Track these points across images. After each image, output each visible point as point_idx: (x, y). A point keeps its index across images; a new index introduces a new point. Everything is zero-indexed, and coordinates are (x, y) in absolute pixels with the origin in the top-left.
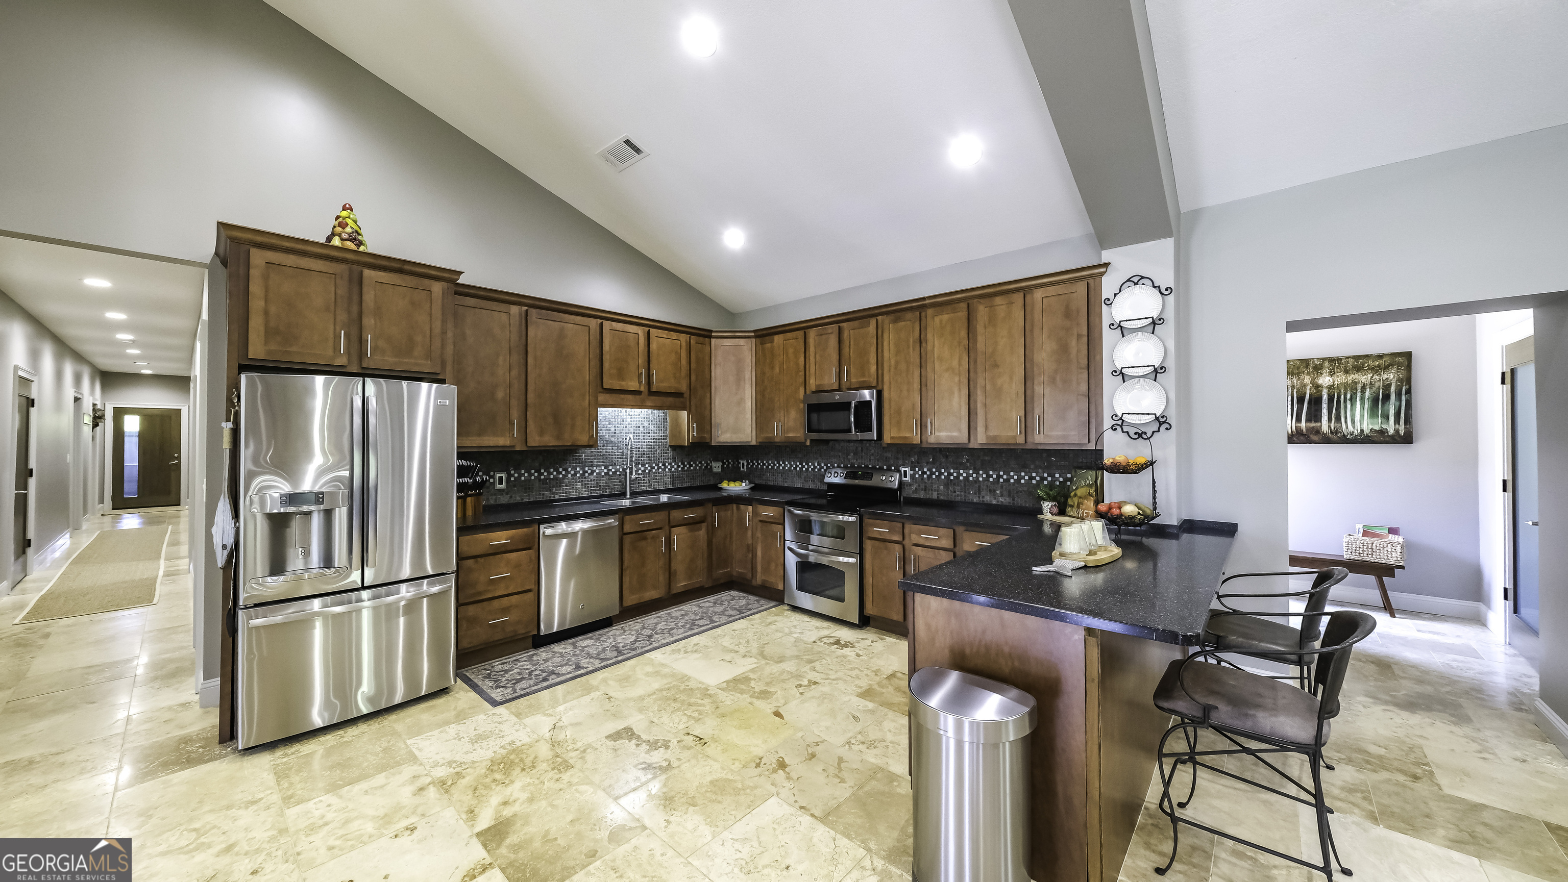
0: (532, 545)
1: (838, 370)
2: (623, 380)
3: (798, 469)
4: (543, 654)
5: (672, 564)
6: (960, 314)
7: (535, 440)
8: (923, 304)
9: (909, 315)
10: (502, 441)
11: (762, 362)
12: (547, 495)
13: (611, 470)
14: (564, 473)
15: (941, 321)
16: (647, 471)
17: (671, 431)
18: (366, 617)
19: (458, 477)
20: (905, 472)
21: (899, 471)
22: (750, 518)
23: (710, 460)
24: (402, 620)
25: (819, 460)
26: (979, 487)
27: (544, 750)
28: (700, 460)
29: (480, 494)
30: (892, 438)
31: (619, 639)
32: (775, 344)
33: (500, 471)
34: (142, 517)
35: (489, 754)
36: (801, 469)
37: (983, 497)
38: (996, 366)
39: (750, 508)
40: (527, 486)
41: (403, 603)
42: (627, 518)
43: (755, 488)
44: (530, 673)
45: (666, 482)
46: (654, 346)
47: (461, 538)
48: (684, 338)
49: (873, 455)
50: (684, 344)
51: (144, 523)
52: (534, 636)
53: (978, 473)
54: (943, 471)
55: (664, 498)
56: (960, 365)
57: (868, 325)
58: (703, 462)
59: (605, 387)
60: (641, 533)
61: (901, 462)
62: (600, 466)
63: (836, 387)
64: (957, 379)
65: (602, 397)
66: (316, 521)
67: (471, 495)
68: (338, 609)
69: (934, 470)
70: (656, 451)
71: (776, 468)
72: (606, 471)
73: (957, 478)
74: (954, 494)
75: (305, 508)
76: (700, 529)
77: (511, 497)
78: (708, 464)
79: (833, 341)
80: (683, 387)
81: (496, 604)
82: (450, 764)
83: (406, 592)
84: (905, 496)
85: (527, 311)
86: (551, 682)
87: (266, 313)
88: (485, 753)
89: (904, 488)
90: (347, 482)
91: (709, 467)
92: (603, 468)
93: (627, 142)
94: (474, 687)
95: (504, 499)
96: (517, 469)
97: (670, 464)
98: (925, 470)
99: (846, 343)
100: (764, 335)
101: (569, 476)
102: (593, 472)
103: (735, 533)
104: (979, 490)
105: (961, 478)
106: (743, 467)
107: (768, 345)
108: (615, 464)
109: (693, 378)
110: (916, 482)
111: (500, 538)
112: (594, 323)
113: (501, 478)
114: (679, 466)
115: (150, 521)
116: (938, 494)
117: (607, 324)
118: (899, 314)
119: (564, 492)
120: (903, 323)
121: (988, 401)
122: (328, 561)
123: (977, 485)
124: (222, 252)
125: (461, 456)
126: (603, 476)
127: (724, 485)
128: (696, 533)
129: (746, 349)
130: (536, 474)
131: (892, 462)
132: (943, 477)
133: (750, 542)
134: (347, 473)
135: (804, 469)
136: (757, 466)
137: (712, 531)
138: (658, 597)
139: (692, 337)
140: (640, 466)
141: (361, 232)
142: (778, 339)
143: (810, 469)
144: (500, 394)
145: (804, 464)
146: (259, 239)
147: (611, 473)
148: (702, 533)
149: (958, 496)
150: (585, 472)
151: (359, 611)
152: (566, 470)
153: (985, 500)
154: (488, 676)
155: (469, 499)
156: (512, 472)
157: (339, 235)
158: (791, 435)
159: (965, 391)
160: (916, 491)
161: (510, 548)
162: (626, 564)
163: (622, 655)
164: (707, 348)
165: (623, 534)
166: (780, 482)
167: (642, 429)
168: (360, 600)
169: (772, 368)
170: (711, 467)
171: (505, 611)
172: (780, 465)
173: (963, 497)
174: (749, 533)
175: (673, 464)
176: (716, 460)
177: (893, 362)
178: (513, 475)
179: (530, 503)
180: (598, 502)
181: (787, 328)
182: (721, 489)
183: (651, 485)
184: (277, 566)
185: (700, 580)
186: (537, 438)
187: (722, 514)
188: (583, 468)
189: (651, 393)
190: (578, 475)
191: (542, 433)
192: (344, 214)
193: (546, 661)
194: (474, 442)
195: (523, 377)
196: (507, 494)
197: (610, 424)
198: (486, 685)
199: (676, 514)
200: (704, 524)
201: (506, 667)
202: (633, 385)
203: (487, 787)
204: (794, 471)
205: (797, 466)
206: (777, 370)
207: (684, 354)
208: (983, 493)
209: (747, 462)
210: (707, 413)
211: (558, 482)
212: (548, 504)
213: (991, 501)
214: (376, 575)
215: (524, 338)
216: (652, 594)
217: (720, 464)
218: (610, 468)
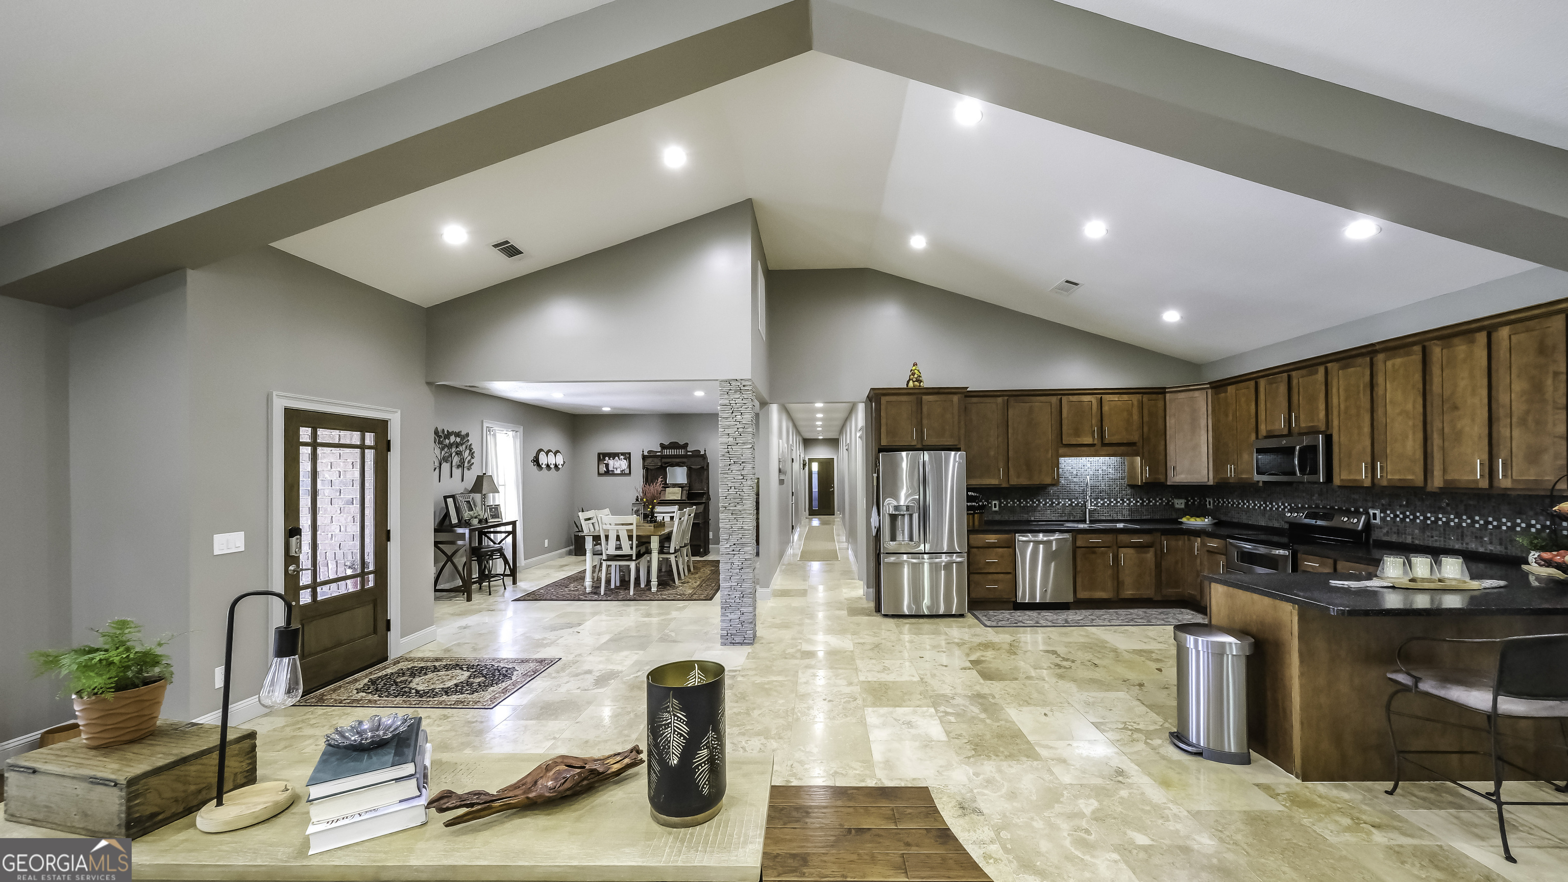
0: (1011, 545)
1: (1287, 416)
2: (1079, 437)
3: (1262, 508)
4: (1018, 613)
5: (1120, 576)
6: (1413, 357)
7: (1014, 481)
8: (1373, 350)
9: (1359, 360)
10: (994, 482)
11: (1218, 411)
12: (1025, 517)
13: (1074, 502)
14: (1037, 502)
15: (1393, 365)
16: (1106, 504)
17: (1128, 472)
18: (926, 567)
19: (967, 502)
20: (1375, 515)
21: (1368, 513)
22: (1199, 548)
23: (1172, 497)
24: (943, 572)
25: (1283, 500)
26: (1462, 532)
27: (1007, 647)
28: (1160, 497)
29: (983, 513)
30: (1342, 480)
31: (1070, 617)
32: (1228, 394)
33: (995, 500)
34: (819, 520)
35: (980, 641)
36: (1265, 508)
37: (1467, 544)
38: (1455, 408)
39: (1199, 540)
40: (1012, 510)
41: (943, 564)
42: (1080, 536)
43: (1219, 524)
44: (1008, 619)
45: (1126, 515)
46: (1106, 408)
47: (971, 536)
48: (1135, 399)
49: (1339, 496)
50: (1136, 403)
51: (820, 524)
52: (1014, 601)
53: (1460, 518)
54: (1418, 514)
55: (1120, 525)
56: (1414, 407)
57: (1317, 372)
58: (1164, 499)
59: (1064, 443)
60: (1092, 549)
61: (1370, 504)
62: (1065, 499)
63: (1286, 432)
64: (1411, 423)
65: (1061, 451)
66: (907, 518)
67: (977, 513)
68: (914, 561)
69: (1408, 513)
70: (1115, 488)
71: (1240, 506)
72: (1069, 503)
73: (1435, 522)
74: (1431, 539)
75: (902, 513)
76: (1147, 552)
77: (1002, 516)
78: (1169, 501)
79: (1283, 389)
80: (1135, 437)
81: (990, 577)
82: (961, 639)
83: (944, 558)
84: (1375, 538)
85: (1008, 399)
86: (1018, 625)
87: (887, 424)
88: (977, 640)
89: (1374, 531)
90: (918, 501)
91: (1170, 503)
92: (1067, 500)
93: (1067, 282)
94: (977, 618)
95: (997, 518)
96: (1006, 499)
97: (1129, 499)
98: (1398, 513)
99: (1295, 390)
100: (1219, 386)
101: (1041, 505)
102: (1059, 503)
103: (1186, 559)
104: (1462, 536)
105: (1440, 523)
106: (1210, 505)
107: (1223, 395)
108: (1077, 498)
109: (1146, 429)
110: (1387, 525)
111: (992, 539)
112: (1054, 400)
113: (995, 504)
114: (1137, 502)
115: (823, 523)
116: (1413, 538)
117: (1064, 399)
118: (1350, 360)
119: (1038, 516)
120: (1352, 369)
121: (1446, 444)
122: (911, 539)
123: (1460, 531)
124: (870, 396)
125: (968, 490)
126: (1067, 506)
127: (1184, 520)
128: (1144, 555)
129: (1202, 402)
130: (1018, 503)
131: (1360, 504)
132: (1418, 521)
133: (1199, 568)
134: (917, 497)
135: (1268, 508)
136: (1223, 504)
137: (1160, 557)
138: (1107, 597)
139: (1145, 396)
140: (1099, 500)
141: (921, 375)
142: (1231, 389)
143: (1274, 509)
144: (992, 453)
145: (1268, 503)
146: (885, 392)
147: (1074, 505)
148: (1150, 555)
149: (1436, 541)
150: (1053, 503)
151: (923, 563)
152: (1039, 501)
153: (1469, 547)
154: (985, 616)
155: (976, 515)
156: (1002, 501)
157: (912, 380)
158: (1244, 476)
159: (1420, 435)
160: (1387, 534)
161: (997, 545)
162: (1079, 568)
163: (1067, 624)
164: (1161, 404)
165: (1075, 549)
166: (1244, 519)
167: (1100, 472)
168: (923, 558)
169: (1227, 415)
170: (1173, 503)
171: (995, 582)
172: (1244, 504)
173: (1442, 543)
174: (1198, 561)
175: (1132, 500)
176: (1180, 498)
177: (1342, 406)
178: (1003, 503)
179: (1014, 521)
180: (1062, 525)
181: (1243, 378)
182: (1182, 523)
183: (1110, 516)
184: (893, 538)
185: (1149, 592)
186: (1016, 480)
187: (1173, 543)
188: (1051, 500)
189: (1104, 445)
190: (1048, 505)
191: (1018, 477)
192: (914, 368)
193: (1019, 616)
194: (975, 482)
195: (1006, 441)
196: (999, 514)
197: (1072, 468)
198: (984, 619)
199: (1123, 538)
200: (1151, 549)
201: (995, 614)
202: (1088, 440)
203: (975, 649)
204: (1258, 510)
205: (1261, 505)
206: (1230, 418)
207: (1135, 412)
208: (1467, 540)
209: (1214, 500)
210: (1162, 457)
211: (1034, 509)
212: (1028, 522)
213: (1477, 549)
214: (931, 548)
215: (1006, 417)
216: (1100, 595)
217: (1183, 501)
218: (1073, 500)
